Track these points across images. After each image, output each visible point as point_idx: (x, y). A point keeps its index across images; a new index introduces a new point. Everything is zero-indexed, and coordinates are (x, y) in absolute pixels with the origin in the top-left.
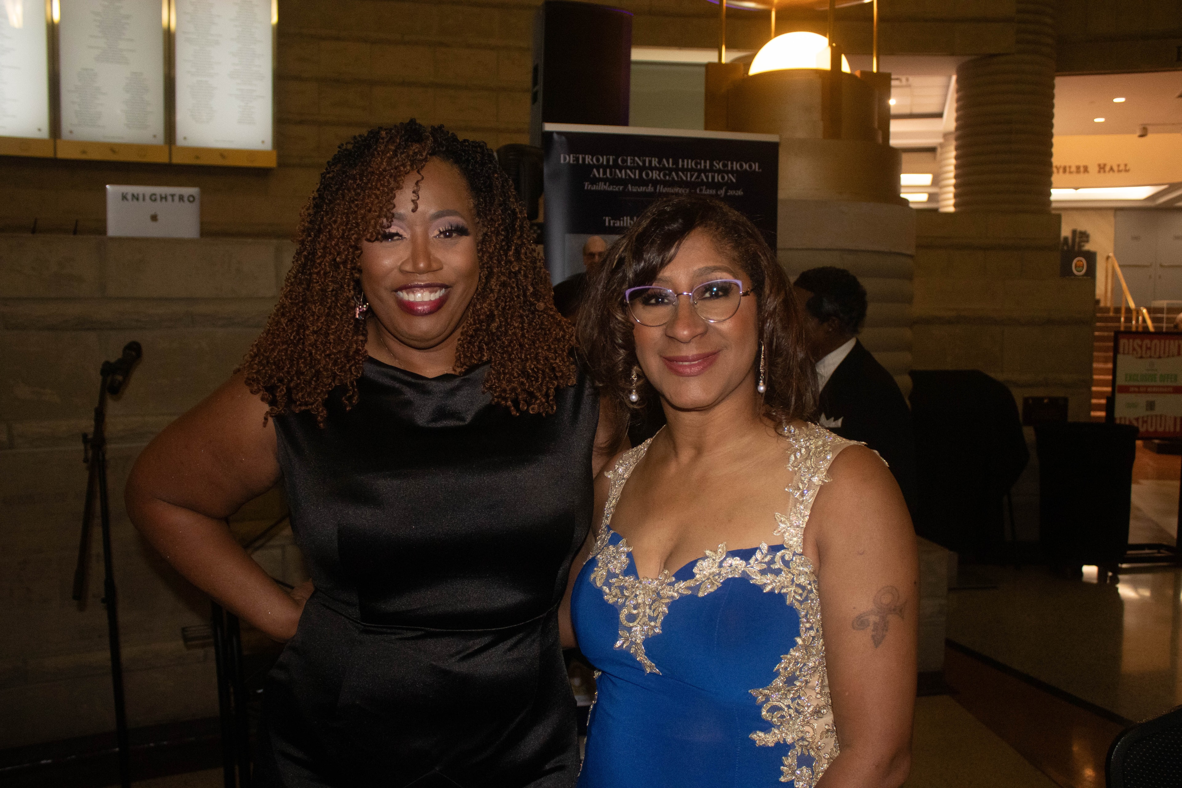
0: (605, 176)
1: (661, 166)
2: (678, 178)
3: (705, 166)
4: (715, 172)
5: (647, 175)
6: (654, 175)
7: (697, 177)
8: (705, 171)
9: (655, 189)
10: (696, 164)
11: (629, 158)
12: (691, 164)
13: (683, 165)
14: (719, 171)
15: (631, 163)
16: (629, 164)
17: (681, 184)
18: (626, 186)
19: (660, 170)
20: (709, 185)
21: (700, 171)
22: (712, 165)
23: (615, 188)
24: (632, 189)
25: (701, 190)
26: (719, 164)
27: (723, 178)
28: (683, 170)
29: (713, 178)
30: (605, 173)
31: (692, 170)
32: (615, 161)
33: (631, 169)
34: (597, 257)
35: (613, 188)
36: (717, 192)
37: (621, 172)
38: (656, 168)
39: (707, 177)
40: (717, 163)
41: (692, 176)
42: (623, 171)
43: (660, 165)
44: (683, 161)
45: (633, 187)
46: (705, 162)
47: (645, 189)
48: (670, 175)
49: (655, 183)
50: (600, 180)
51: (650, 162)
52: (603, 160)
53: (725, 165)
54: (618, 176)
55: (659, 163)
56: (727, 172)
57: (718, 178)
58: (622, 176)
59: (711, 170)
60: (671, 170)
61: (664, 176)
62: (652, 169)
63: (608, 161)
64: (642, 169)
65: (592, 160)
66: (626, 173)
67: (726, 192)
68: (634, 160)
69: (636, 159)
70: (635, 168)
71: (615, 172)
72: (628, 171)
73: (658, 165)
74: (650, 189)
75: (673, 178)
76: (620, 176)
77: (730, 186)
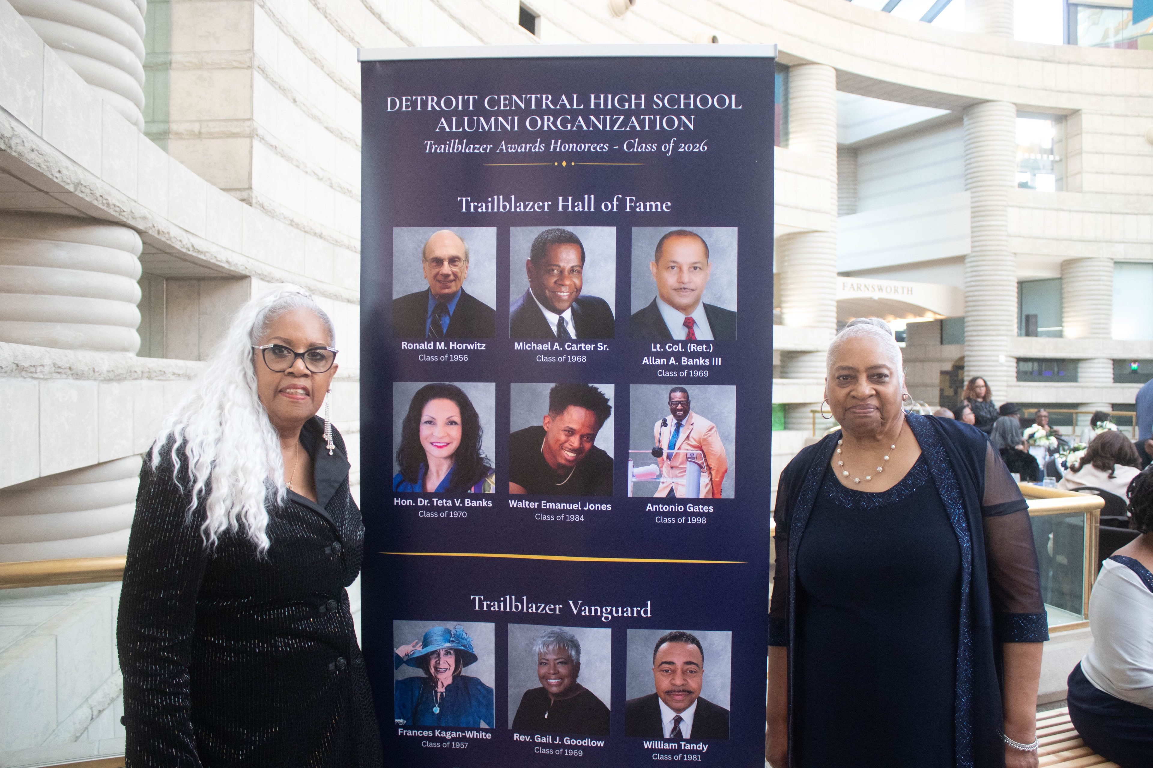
0: (461, 130)
1: (558, 107)
2: (588, 126)
3: (638, 105)
4: (655, 112)
5: (534, 123)
6: (547, 123)
7: (624, 124)
8: (638, 112)
9: (548, 147)
10: (621, 102)
11: (502, 97)
12: (613, 101)
13: (597, 105)
14: (663, 112)
15: (505, 105)
16: (502, 108)
17: (596, 136)
18: (497, 145)
19: (556, 114)
20: (645, 137)
21: (628, 114)
22: (649, 101)
23: (479, 149)
24: (507, 148)
25: (631, 146)
26: (662, 100)
27: (670, 123)
28: (598, 112)
29: (652, 123)
30: (460, 124)
31: (614, 111)
32: (478, 104)
33: (505, 114)
34: (446, 263)
35: (474, 149)
36: (659, 147)
37: (488, 122)
38: (548, 111)
39: (642, 123)
40: (658, 97)
41: (613, 123)
42: (493, 119)
43: (555, 106)
44: (597, 98)
45: (509, 146)
46: (638, 98)
47: (530, 148)
48: (573, 122)
49: (547, 136)
50: (452, 135)
51: (539, 102)
52: (457, 102)
53: (673, 101)
54: (483, 127)
55: (554, 102)
56: (678, 113)
57: (661, 123)
58: (490, 128)
59: (649, 110)
60: (575, 114)
61: (564, 123)
62: (541, 112)
63: (466, 103)
64: (523, 114)
65: (438, 104)
66: (496, 121)
67: (676, 147)
68: (511, 98)
69: (514, 97)
70: (512, 113)
71: (478, 121)
72: (500, 119)
73: (552, 107)
74: (539, 147)
75: (580, 127)
76: (487, 128)
77: (685, 136)
